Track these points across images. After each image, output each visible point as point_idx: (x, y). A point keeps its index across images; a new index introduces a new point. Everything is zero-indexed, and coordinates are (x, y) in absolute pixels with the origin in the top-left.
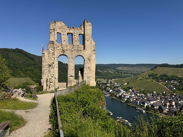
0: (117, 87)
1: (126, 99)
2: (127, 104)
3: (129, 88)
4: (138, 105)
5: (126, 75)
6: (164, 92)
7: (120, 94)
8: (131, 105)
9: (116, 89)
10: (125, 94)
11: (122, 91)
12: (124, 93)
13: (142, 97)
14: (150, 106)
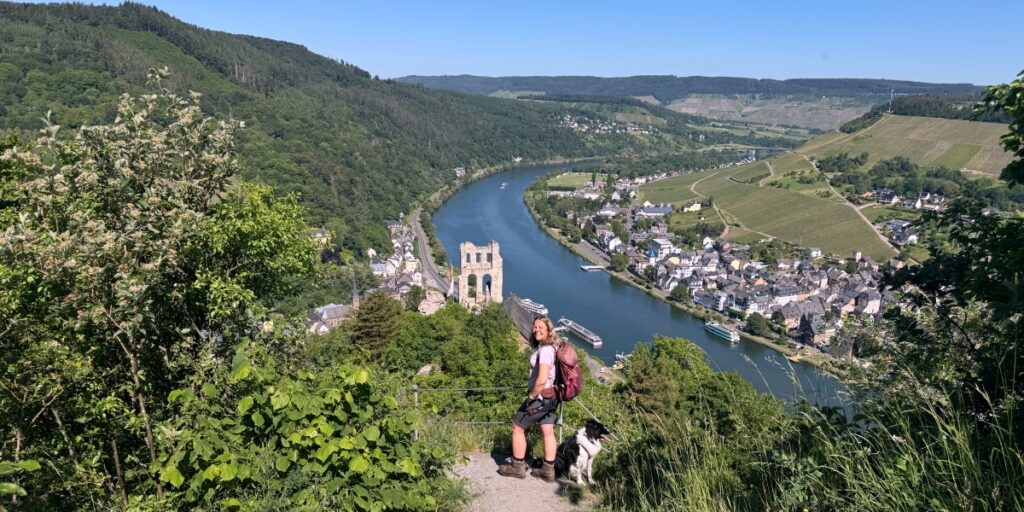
0: (649, 224)
1: (674, 285)
2: (673, 307)
3: (705, 231)
4: (722, 312)
5: (720, 148)
6: (859, 256)
7: (653, 261)
8: (691, 310)
9: (641, 237)
10: (675, 260)
11: (667, 247)
12: (674, 255)
13: (747, 277)
14: (769, 316)
